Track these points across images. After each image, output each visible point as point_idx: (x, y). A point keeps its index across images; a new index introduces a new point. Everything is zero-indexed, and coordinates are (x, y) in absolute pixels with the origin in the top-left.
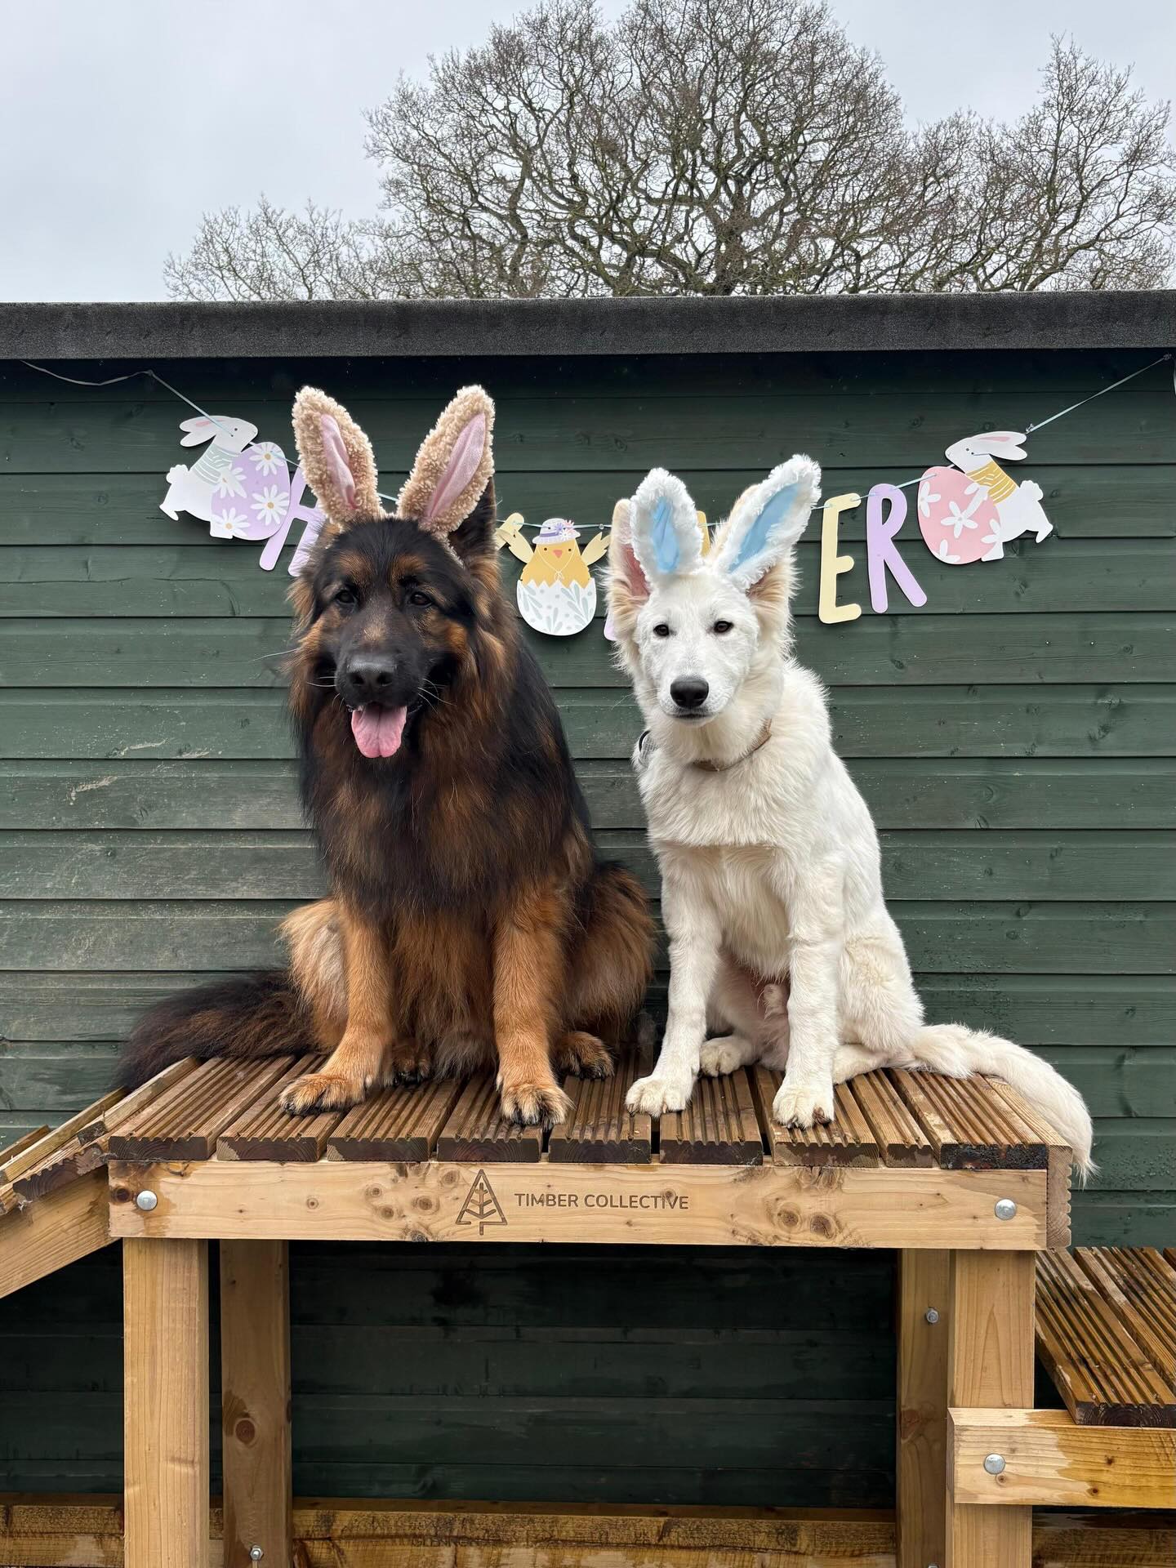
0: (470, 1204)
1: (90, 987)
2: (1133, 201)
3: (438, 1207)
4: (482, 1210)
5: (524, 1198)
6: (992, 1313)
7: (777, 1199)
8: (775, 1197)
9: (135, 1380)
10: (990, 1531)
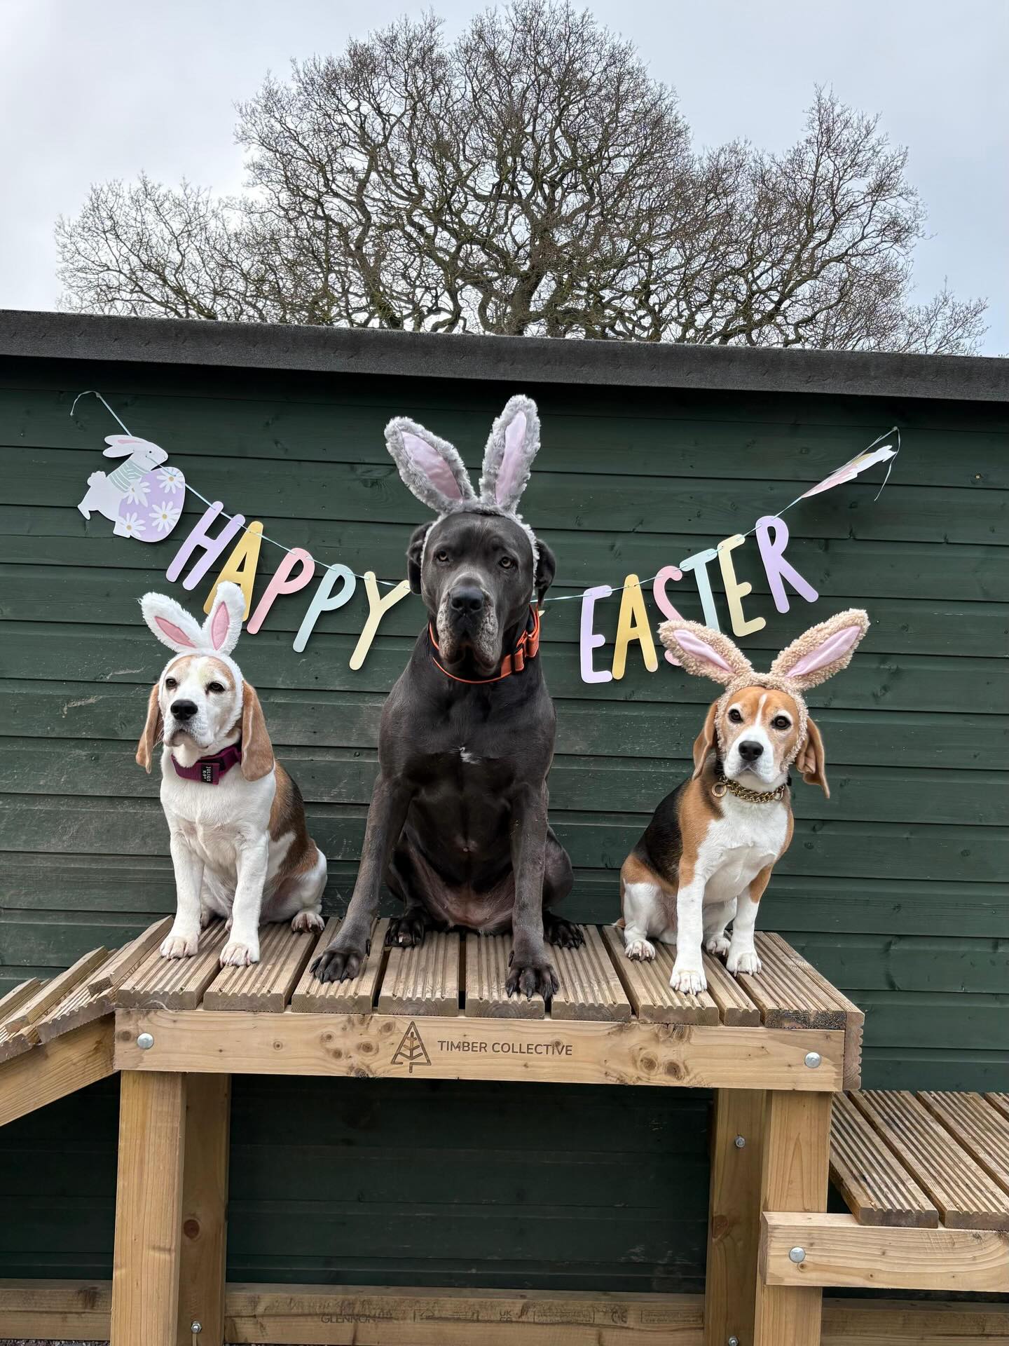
0: (403, 1048)
1: (72, 866)
2: (876, 226)
3: (378, 1050)
4: (411, 1053)
5: (445, 1044)
6: (798, 1139)
7: (641, 1049)
8: (638, 1047)
9: (126, 1184)
10: (790, 1307)
